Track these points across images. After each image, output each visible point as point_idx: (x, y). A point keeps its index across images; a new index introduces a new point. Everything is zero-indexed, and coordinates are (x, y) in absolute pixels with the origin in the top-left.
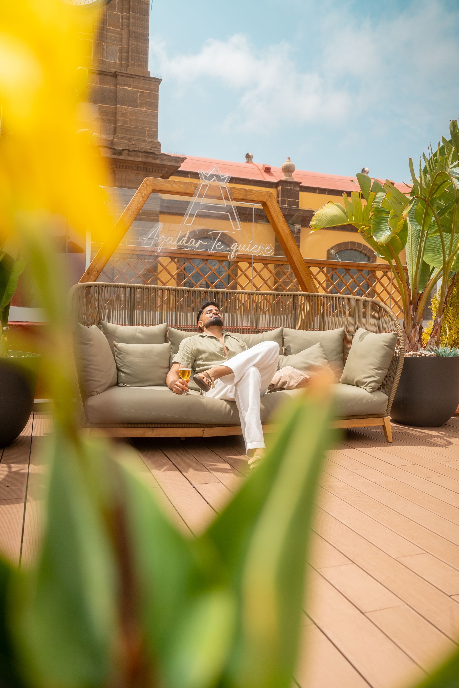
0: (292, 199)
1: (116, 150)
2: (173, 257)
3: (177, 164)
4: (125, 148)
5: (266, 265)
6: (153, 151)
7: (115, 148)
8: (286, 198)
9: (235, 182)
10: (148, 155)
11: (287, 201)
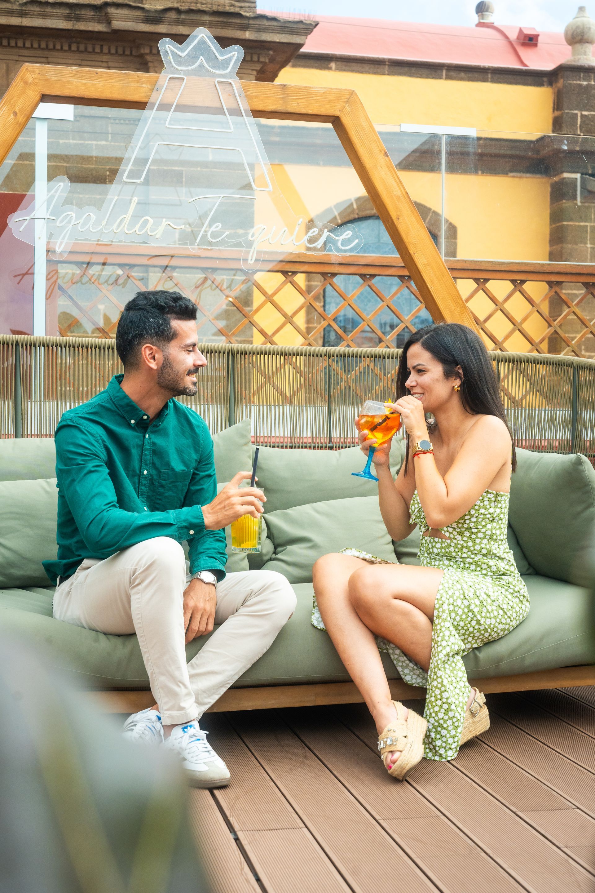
0: (591, 111)
1: (148, 11)
2: (290, 272)
3: (296, 39)
4: (170, 5)
5: (518, 284)
6: (237, 10)
7: (147, 6)
8: (576, 110)
9: (446, 75)
10: (225, 20)
11: (579, 118)
